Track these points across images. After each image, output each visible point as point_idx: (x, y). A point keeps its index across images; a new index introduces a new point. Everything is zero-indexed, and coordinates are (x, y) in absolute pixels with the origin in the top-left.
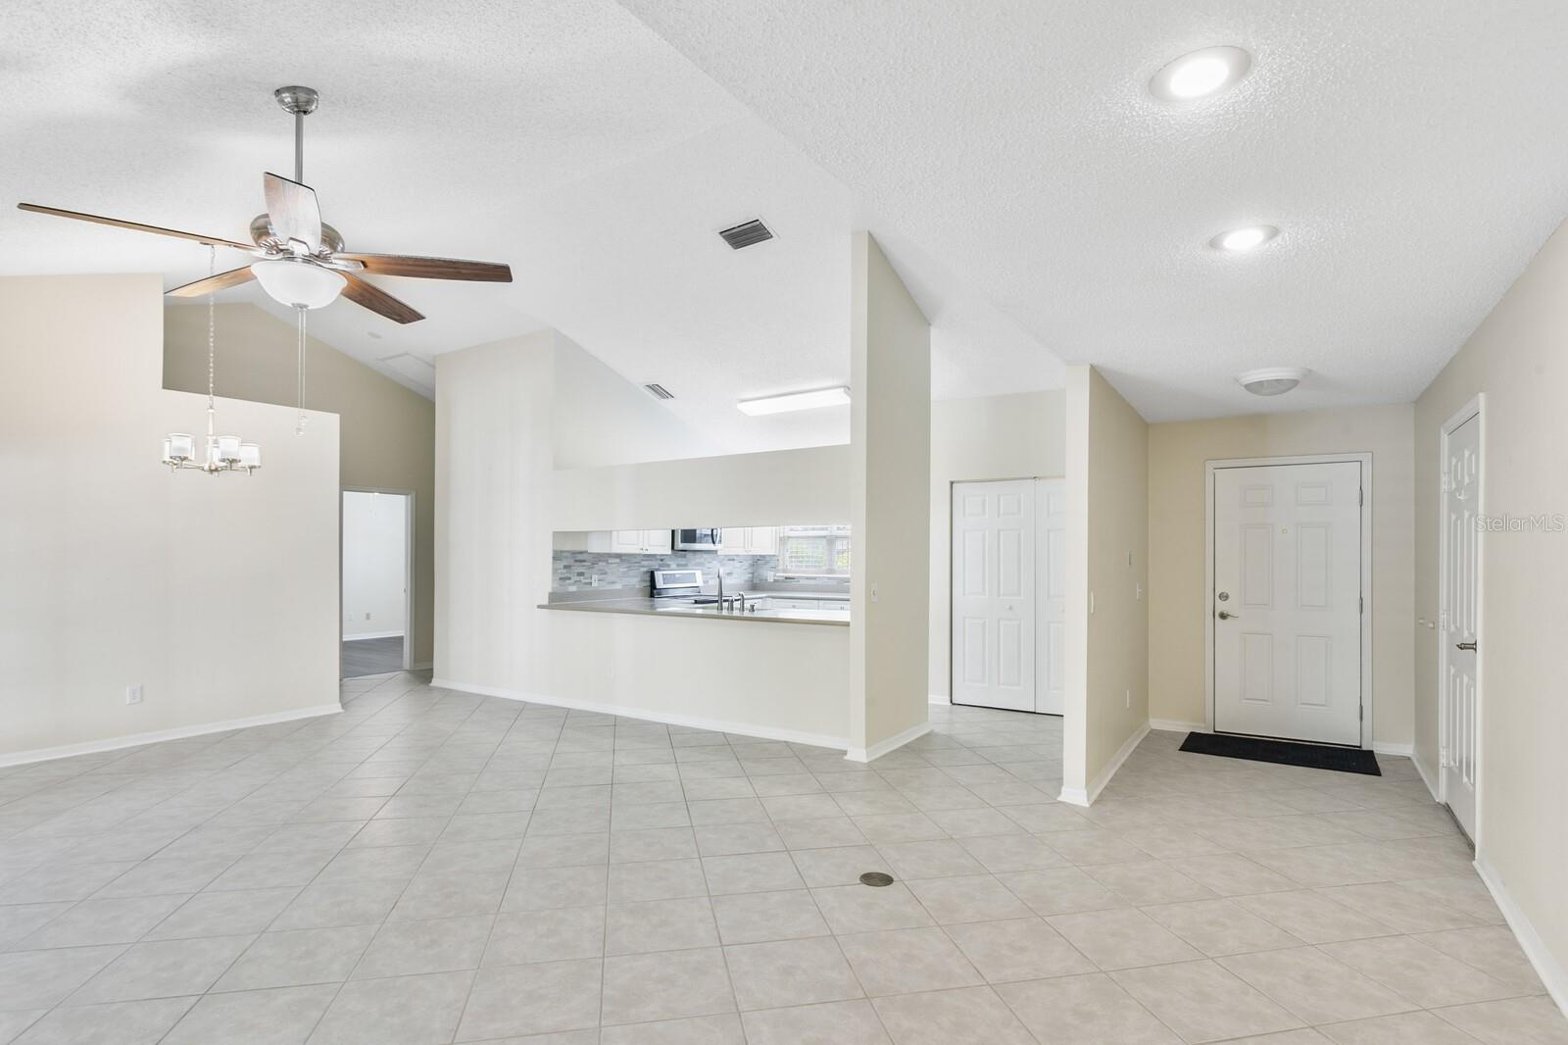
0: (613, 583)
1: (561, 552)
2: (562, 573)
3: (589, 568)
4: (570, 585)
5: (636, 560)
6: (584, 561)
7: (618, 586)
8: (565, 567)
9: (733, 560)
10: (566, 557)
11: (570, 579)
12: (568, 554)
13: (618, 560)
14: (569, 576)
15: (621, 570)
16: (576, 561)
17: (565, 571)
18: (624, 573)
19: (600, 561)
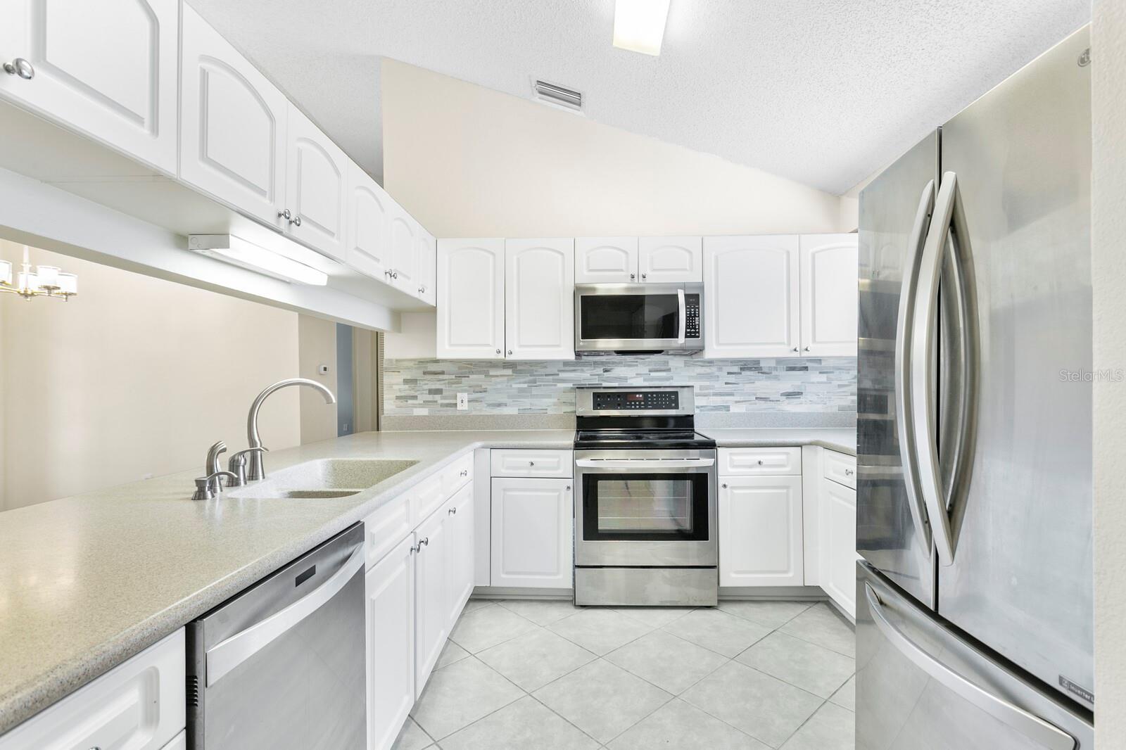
0: (499, 405)
1: (397, 360)
2: (400, 390)
3: (451, 383)
4: (415, 406)
5: (548, 371)
6: (443, 373)
7: (511, 411)
8: (406, 381)
9: (806, 368)
10: (408, 368)
11: (415, 397)
12: (411, 364)
13: (509, 372)
14: (412, 393)
15: (514, 386)
16: (425, 373)
17: (407, 387)
18: (521, 390)
19: (473, 373)
